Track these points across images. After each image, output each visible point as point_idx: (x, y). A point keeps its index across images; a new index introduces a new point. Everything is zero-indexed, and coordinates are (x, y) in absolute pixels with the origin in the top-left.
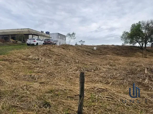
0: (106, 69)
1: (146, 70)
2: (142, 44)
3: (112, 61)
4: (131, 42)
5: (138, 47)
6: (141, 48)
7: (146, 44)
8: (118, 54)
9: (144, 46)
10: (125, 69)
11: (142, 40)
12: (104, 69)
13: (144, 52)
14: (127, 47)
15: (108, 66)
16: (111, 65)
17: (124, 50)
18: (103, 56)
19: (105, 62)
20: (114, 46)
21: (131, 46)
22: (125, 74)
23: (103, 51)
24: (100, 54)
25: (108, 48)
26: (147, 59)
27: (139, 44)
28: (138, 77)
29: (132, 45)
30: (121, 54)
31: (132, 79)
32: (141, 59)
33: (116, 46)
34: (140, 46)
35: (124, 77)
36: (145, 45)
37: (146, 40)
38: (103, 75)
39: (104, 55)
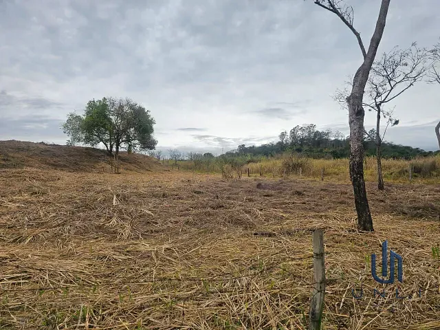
0: (17, 205)
1: (115, 198)
2: (111, 147)
3: (37, 183)
4: (88, 140)
5: (103, 151)
6: (109, 153)
7: (118, 145)
8: (55, 166)
9: (114, 149)
10: (70, 200)
11: (110, 136)
12: (12, 205)
13: (115, 162)
14: (79, 149)
15: (26, 196)
16: (36, 193)
17: (70, 156)
18: (14, 170)
19: (19, 185)
20: (47, 145)
21: (87, 149)
22: (70, 210)
23: (13, 157)
24: (4, 165)
25: (28, 150)
26: (120, 177)
27: (105, 144)
28: (98, 216)
29: (89, 145)
30: (65, 166)
31: (84, 220)
32: (107, 176)
33: (50, 145)
34: (106, 149)
35: (65, 219)
36: (117, 148)
37: (117, 137)
38: (8, 220)
39: (14, 167)
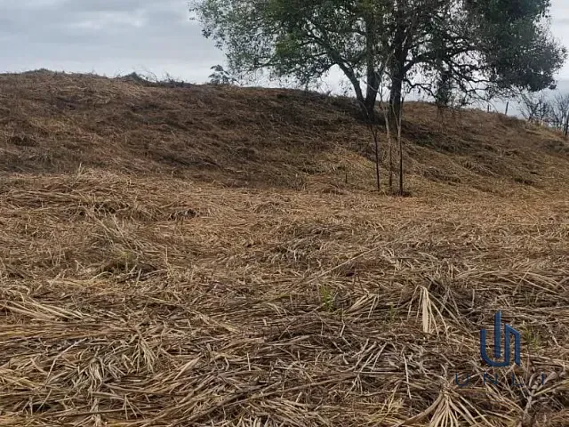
0: (63, 311)
2: (374, 81)
3: (123, 229)
4: (286, 60)
5: (341, 103)
6: (362, 111)
7: (399, 77)
8: (176, 163)
9: (384, 94)
12: (45, 312)
13: (389, 143)
14: (256, 98)
15: (89, 278)
16: (122, 267)
17: (228, 123)
18: (47, 179)
19: (62, 235)
20: (147, 84)
21: (283, 95)
23: (44, 133)
24: (15, 159)
25: (90, 105)
26: (412, 208)
27: (349, 73)
29: (291, 82)
32: (367, 206)
33: (161, 85)
34: (352, 94)
36: (395, 89)
39: (48, 165)
